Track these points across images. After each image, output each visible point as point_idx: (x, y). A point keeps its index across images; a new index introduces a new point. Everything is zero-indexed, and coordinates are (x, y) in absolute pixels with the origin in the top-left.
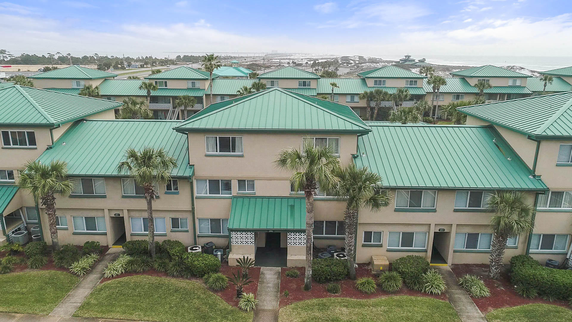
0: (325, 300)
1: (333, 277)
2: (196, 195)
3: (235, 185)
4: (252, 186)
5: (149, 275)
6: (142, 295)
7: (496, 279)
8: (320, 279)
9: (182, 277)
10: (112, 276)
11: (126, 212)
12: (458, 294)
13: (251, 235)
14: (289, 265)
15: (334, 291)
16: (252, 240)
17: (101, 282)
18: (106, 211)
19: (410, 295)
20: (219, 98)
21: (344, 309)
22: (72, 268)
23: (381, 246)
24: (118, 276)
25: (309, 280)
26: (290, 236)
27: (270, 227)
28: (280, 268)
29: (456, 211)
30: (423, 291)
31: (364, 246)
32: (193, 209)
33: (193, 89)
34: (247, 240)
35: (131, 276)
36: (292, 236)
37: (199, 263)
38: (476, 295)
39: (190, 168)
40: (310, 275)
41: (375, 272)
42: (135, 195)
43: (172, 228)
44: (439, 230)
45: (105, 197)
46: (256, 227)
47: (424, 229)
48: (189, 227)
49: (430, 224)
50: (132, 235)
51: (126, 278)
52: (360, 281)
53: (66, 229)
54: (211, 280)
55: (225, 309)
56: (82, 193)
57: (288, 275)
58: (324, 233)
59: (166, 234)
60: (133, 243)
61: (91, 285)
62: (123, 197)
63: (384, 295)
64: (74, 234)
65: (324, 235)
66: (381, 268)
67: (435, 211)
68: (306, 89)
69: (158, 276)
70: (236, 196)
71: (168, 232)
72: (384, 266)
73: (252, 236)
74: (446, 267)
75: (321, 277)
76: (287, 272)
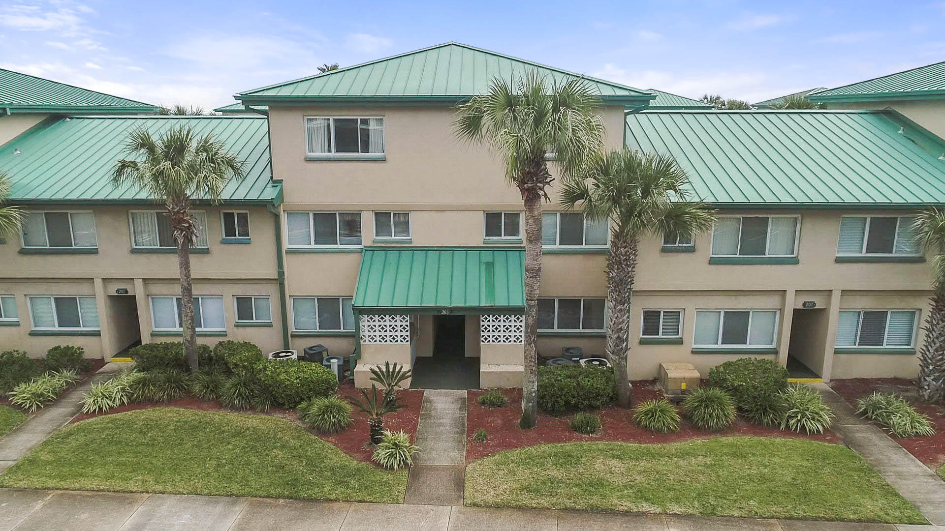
0: (568, 446)
1: (584, 400)
2: (286, 245)
3: (368, 223)
4: (404, 226)
5: (181, 406)
6: (159, 443)
7: (937, 403)
8: (553, 406)
9: (253, 408)
10: (100, 409)
11: (139, 284)
12: (862, 432)
13: (402, 322)
14: (484, 383)
15: (585, 429)
16: (404, 334)
17: (72, 422)
18: (98, 283)
19: (755, 434)
21: (615, 462)
22: (15, 395)
23: (680, 342)
24: (112, 410)
25: (531, 404)
26: (486, 324)
27: (443, 301)
28: (466, 391)
29: (839, 260)
30: (783, 426)
31: (642, 342)
32: (281, 274)
34: (393, 334)
35: (140, 409)
36: (491, 323)
37: (290, 376)
38: (904, 432)
39: (273, 186)
40: (534, 391)
41: (671, 396)
42: (158, 247)
43: (239, 319)
44: (804, 305)
45: (94, 252)
46: (413, 303)
47: (773, 302)
48: (274, 316)
49: (785, 291)
50: (153, 335)
51: (129, 413)
52: (643, 407)
53: (16, 324)
54: (315, 409)
55: (343, 467)
56: (48, 245)
57: (483, 403)
58: (556, 326)
59: (226, 331)
60: (152, 347)
61: (49, 427)
62: (134, 251)
63: (698, 435)
64: (33, 334)
65: (556, 330)
66: (684, 386)
67: (795, 261)
69: (199, 408)
70: (370, 247)
71: (229, 328)
72: (690, 381)
73: (404, 324)
74: (821, 384)
75: (557, 402)
76: (481, 397)
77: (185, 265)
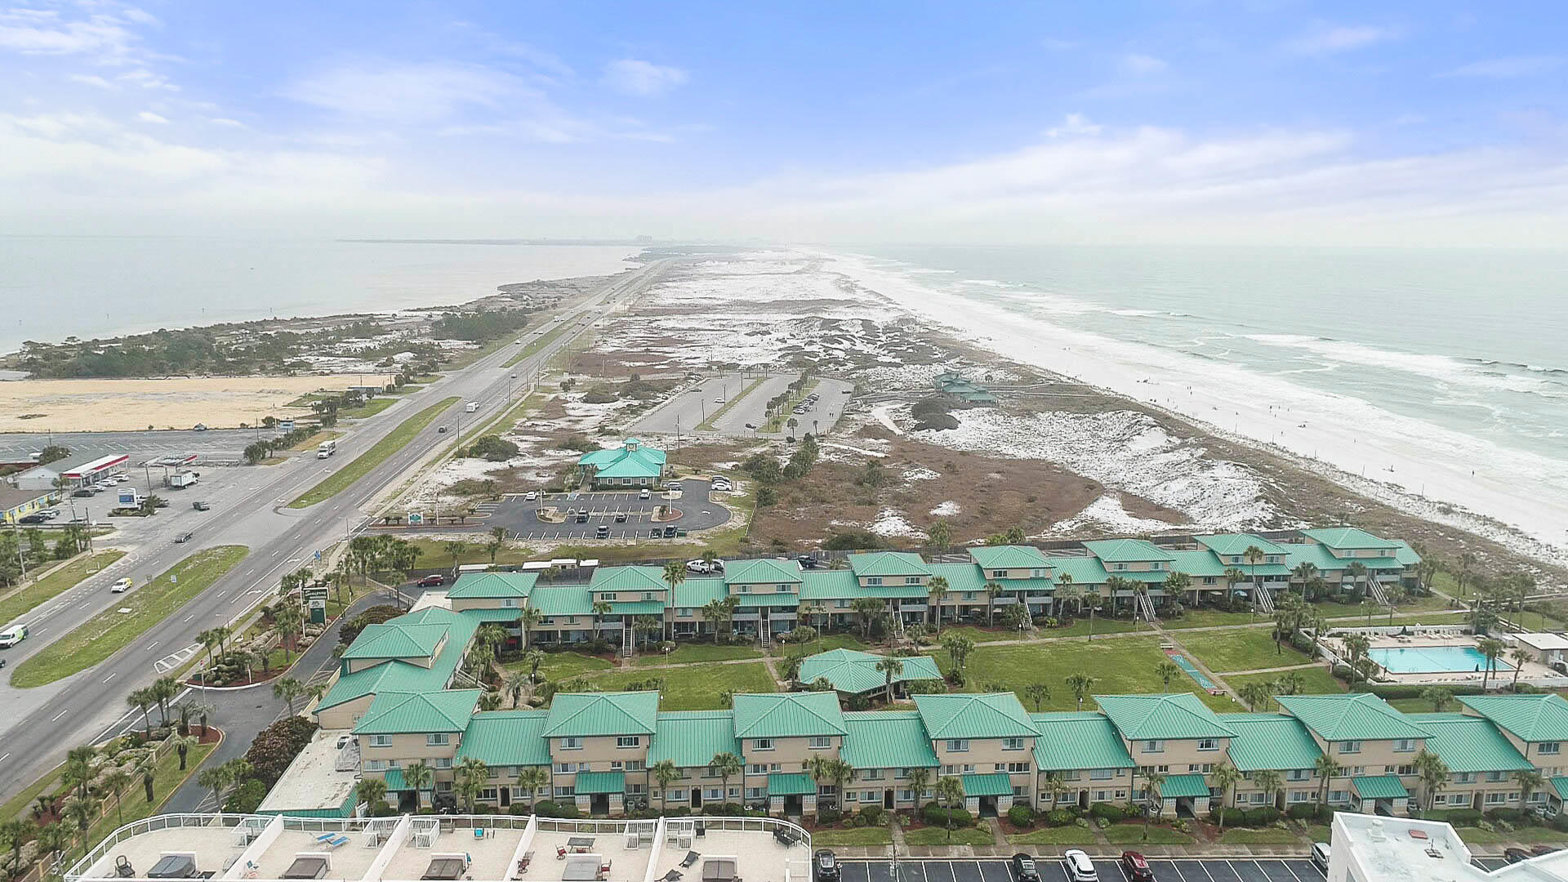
0: (827, 832)
1: (830, 819)
2: (746, 774)
3: (769, 767)
4: (780, 767)
7: (914, 816)
11: (702, 785)
12: (894, 825)
14: (805, 814)
15: (831, 826)
19: (870, 826)
20: (680, 613)
21: (836, 835)
23: (856, 801)
25: (816, 821)
27: (792, 792)
28: (800, 815)
29: (895, 779)
30: (877, 824)
31: (846, 801)
33: (649, 602)
36: (806, 797)
38: (903, 825)
40: (817, 818)
41: (852, 816)
43: (730, 795)
44: (888, 790)
45: (689, 779)
46: (784, 793)
47: (880, 790)
49: (883, 787)
50: (705, 800)
52: (843, 821)
56: (678, 777)
62: (701, 778)
63: (856, 827)
64: (668, 802)
65: (824, 795)
66: (855, 813)
67: (884, 780)
68: (785, 594)
70: (770, 774)
74: (893, 811)
75: (824, 820)
76: (805, 817)
77: (725, 783)
